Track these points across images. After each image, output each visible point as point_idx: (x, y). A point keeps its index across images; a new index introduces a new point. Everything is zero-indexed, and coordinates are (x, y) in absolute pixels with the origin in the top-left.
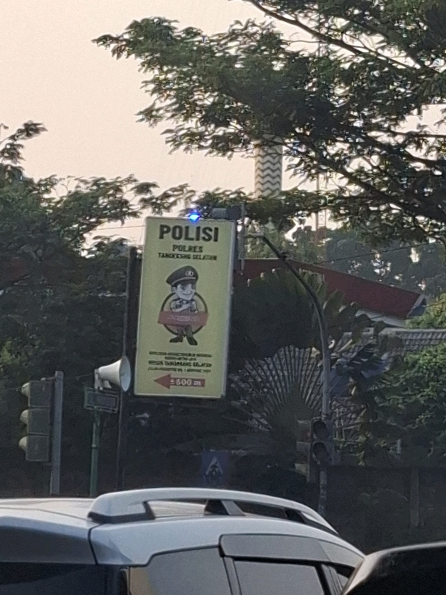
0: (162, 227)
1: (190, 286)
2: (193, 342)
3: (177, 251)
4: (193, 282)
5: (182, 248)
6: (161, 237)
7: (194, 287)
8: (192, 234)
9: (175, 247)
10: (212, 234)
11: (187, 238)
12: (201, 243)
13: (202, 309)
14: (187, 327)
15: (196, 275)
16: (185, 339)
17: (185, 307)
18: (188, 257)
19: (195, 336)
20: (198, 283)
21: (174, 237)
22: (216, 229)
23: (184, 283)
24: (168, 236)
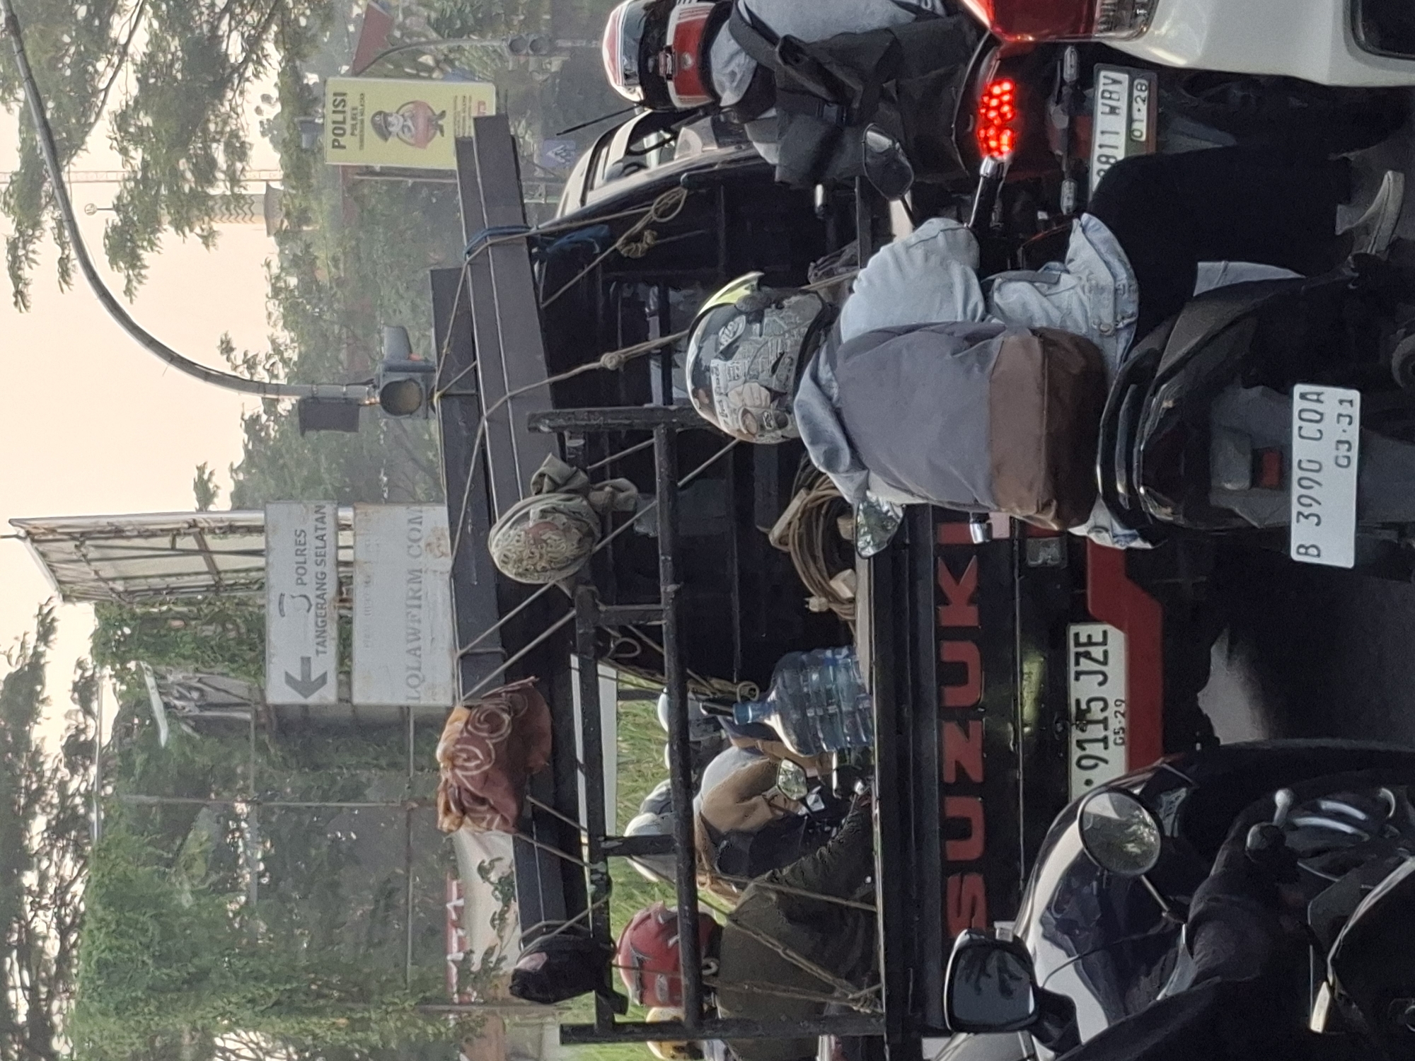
0: (334, 147)
1: (390, 119)
2: (443, 114)
3: (357, 132)
4: (385, 115)
5: (354, 127)
6: (344, 147)
7: (391, 115)
8: (339, 117)
9: (352, 134)
10: (339, 98)
11: (344, 122)
12: (348, 109)
13: (411, 106)
14: (429, 120)
15: (380, 113)
16: (440, 122)
17: (409, 123)
18: (362, 122)
19: (438, 112)
20: (387, 111)
21: (342, 135)
22: (335, 94)
23: (387, 124)
24: (342, 141)
